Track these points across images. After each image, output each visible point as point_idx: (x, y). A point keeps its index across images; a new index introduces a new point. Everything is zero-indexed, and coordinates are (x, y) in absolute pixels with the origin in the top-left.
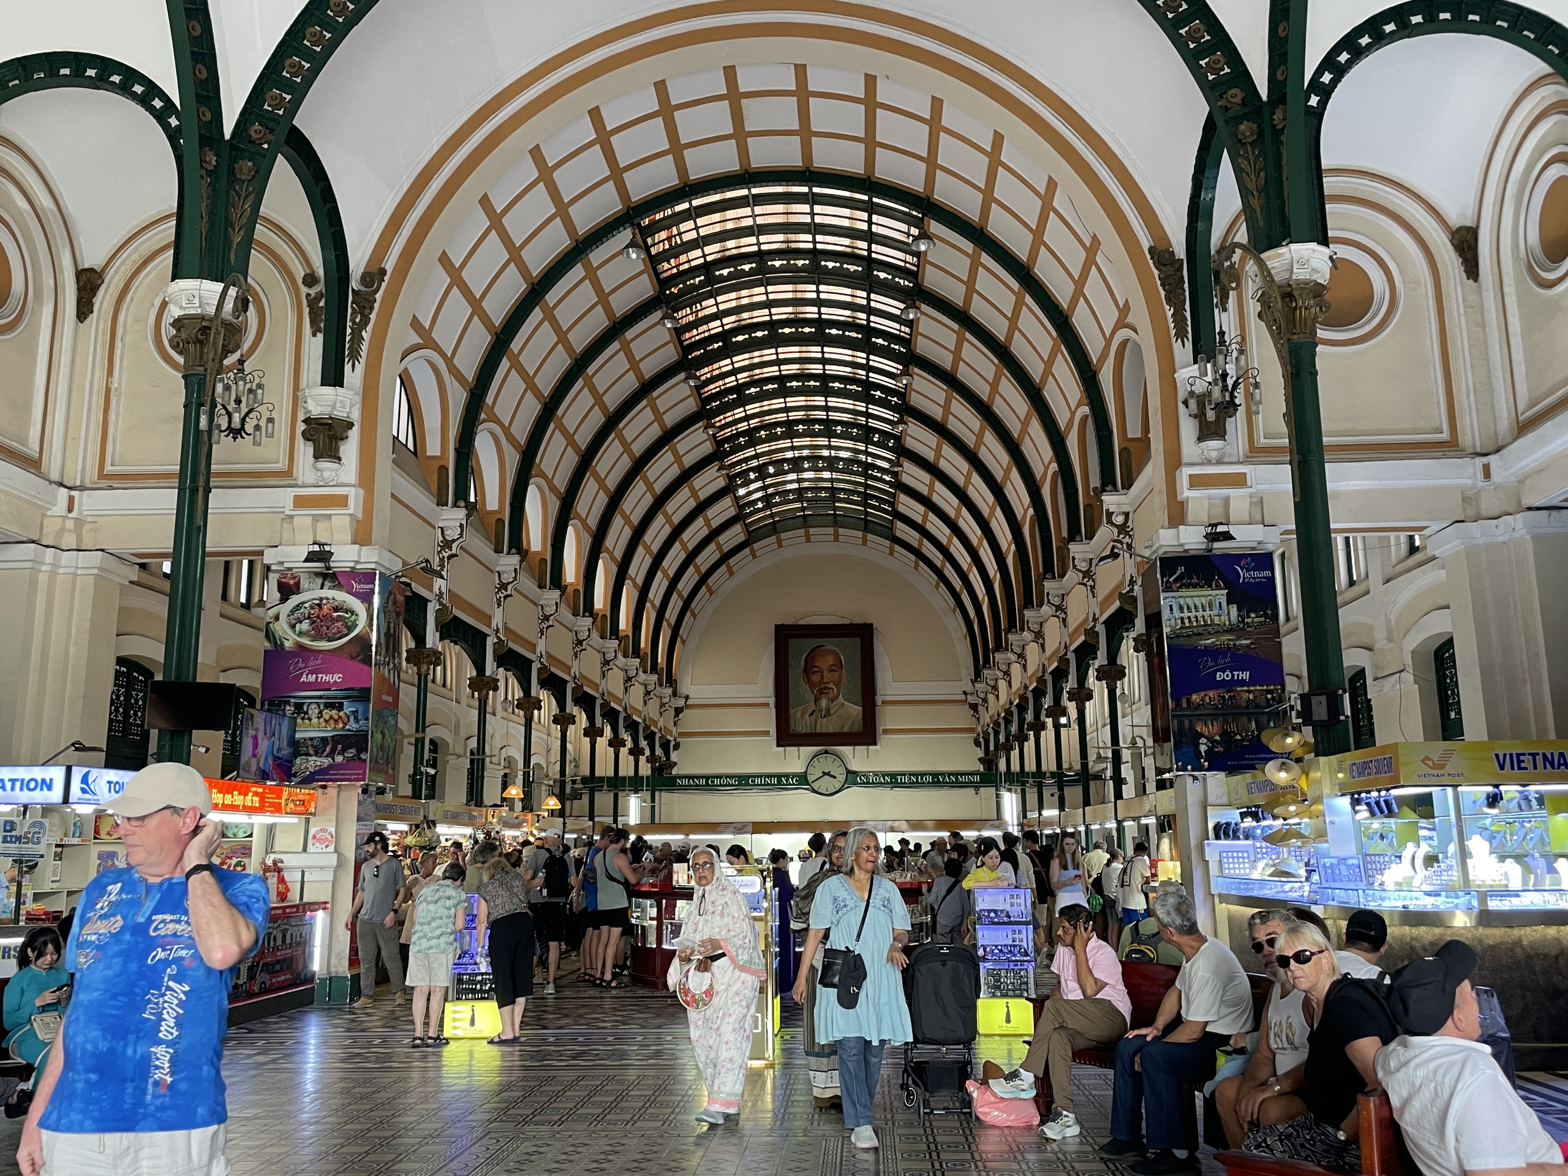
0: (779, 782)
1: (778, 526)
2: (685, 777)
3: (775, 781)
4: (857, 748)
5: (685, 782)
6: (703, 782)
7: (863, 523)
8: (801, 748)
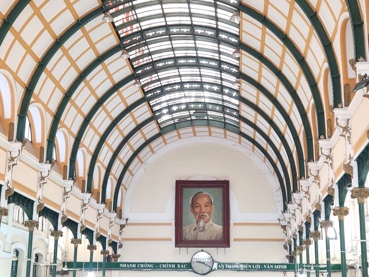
0: (177, 267)
1: (177, 125)
2: (125, 263)
3: (174, 266)
4: (219, 249)
5: (125, 266)
6: (134, 266)
7: (223, 124)
8: (189, 249)
